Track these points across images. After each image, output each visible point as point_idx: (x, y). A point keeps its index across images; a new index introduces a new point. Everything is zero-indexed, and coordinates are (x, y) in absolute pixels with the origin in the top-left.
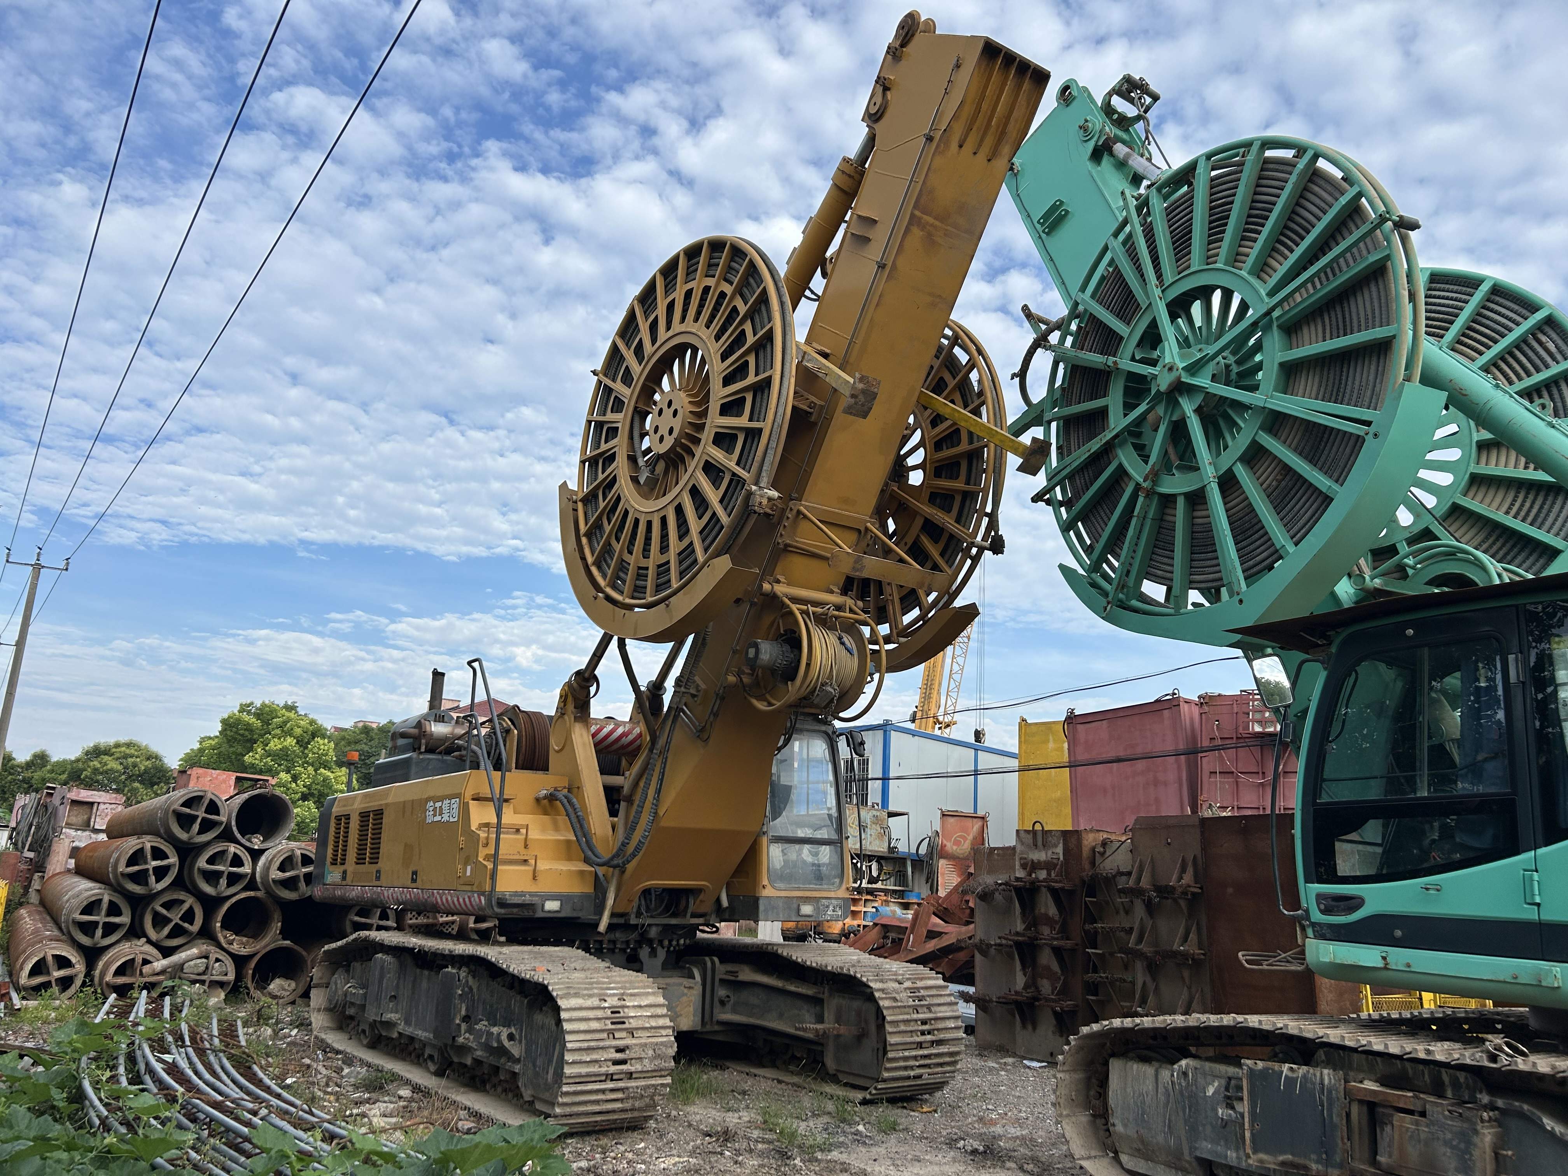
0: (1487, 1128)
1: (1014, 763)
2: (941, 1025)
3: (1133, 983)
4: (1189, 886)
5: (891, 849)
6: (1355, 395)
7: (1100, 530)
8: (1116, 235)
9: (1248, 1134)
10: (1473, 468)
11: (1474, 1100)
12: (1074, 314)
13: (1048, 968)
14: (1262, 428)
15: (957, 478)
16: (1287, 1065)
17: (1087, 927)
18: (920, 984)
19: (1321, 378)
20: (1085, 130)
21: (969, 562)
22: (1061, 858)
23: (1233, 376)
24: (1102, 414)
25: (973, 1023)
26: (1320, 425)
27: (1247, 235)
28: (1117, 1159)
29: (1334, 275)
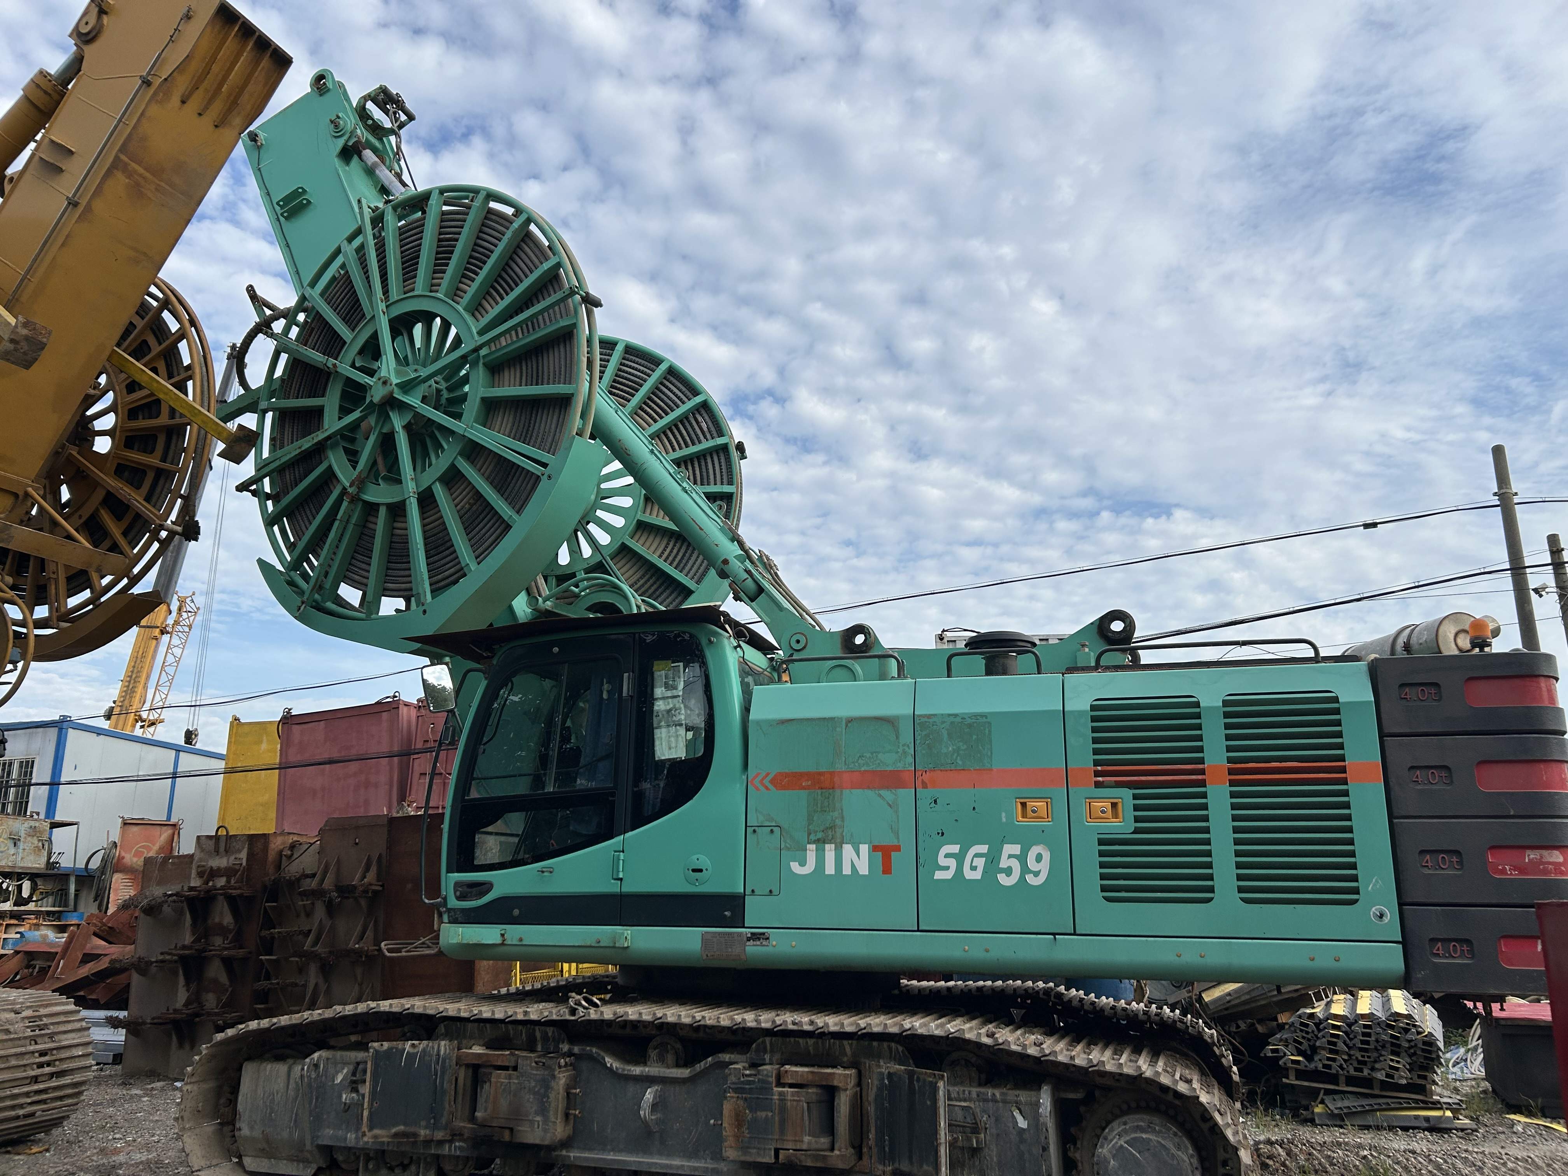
0: (564, 1072)
1: (221, 765)
2: (64, 1054)
3: (305, 986)
4: (371, 884)
5: (50, 865)
6: (539, 439)
7: (304, 528)
8: (350, 239)
9: (366, 1113)
10: (640, 516)
11: (557, 1050)
12: (301, 306)
13: (215, 981)
14: (461, 454)
15: (152, 452)
16: (410, 1042)
17: (264, 933)
18: (43, 1011)
19: (515, 418)
20: (336, 126)
21: (156, 545)
22: (244, 864)
23: (443, 401)
24: (319, 412)
25: (121, 1050)
26: (509, 460)
27: (467, 272)
28: (240, 1164)
29: (534, 329)
